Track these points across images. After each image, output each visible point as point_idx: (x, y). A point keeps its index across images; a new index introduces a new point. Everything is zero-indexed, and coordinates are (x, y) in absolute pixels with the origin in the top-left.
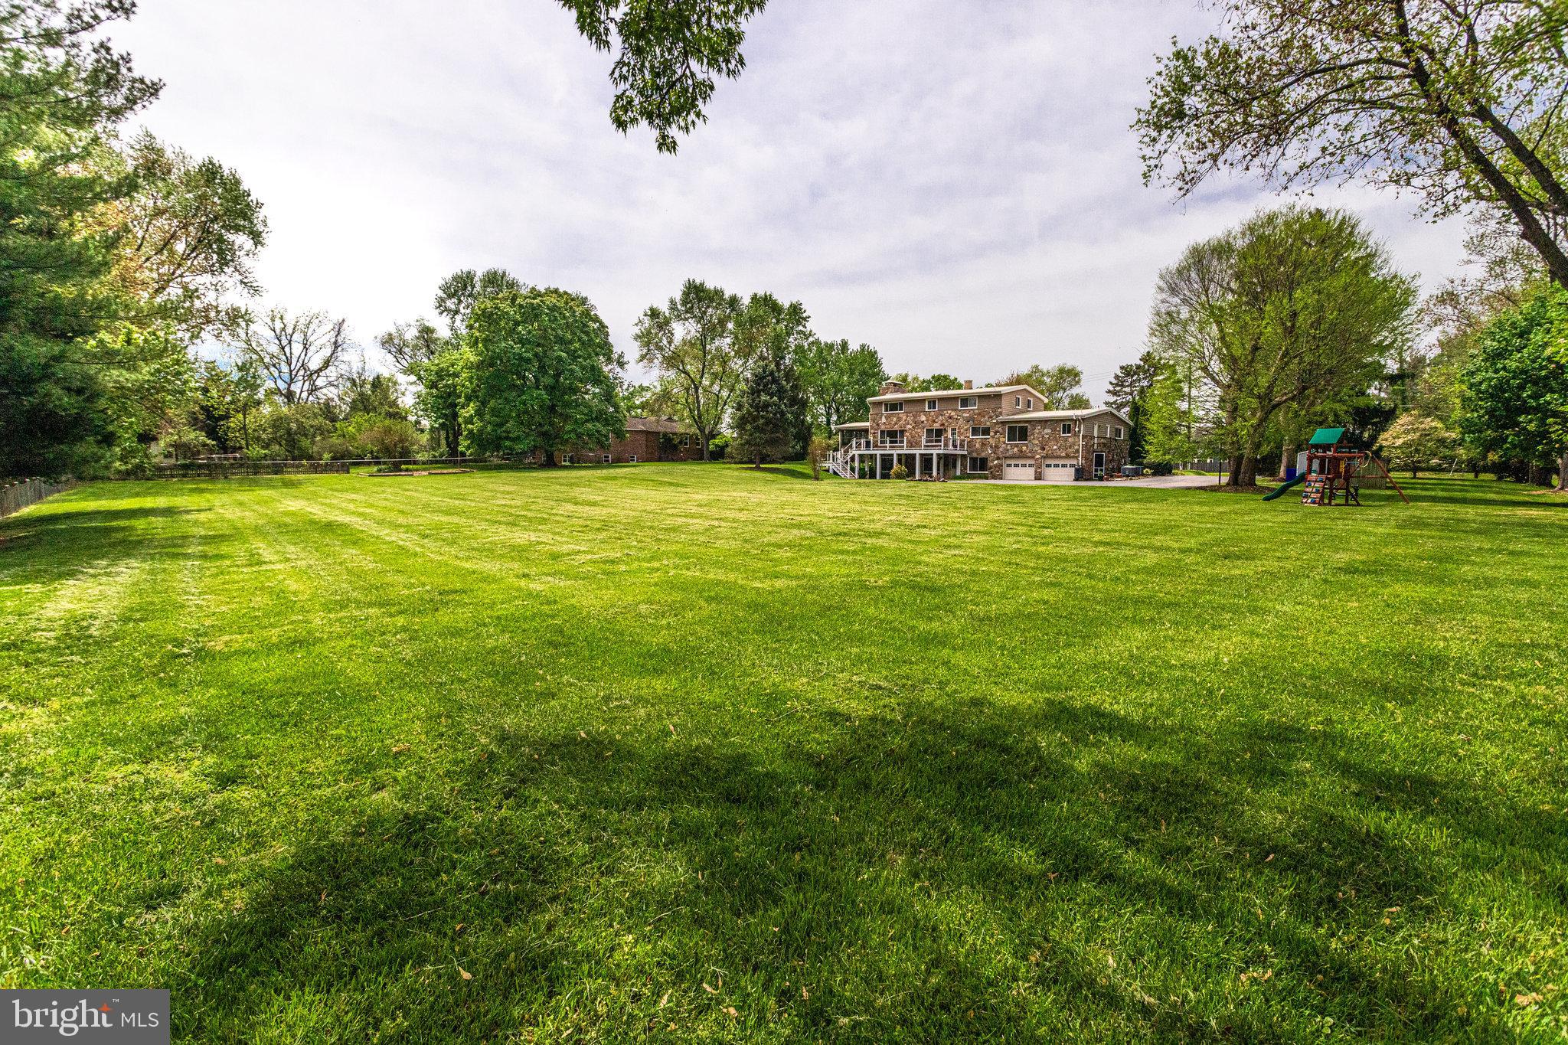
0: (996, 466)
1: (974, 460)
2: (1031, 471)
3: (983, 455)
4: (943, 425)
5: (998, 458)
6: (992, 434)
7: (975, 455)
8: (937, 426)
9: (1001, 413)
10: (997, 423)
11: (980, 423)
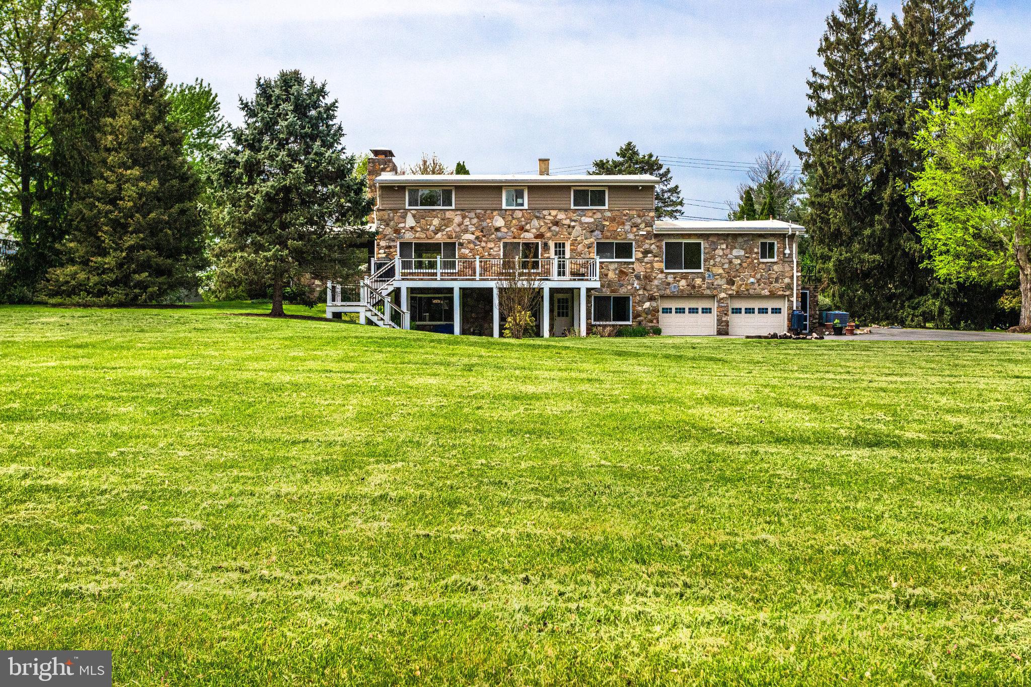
0: (647, 312)
2: (709, 321)
3: (623, 291)
4: (539, 236)
5: (650, 299)
6: (637, 255)
7: (609, 292)
8: (528, 238)
9: (653, 220)
10: (646, 236)
11: (615, 235)
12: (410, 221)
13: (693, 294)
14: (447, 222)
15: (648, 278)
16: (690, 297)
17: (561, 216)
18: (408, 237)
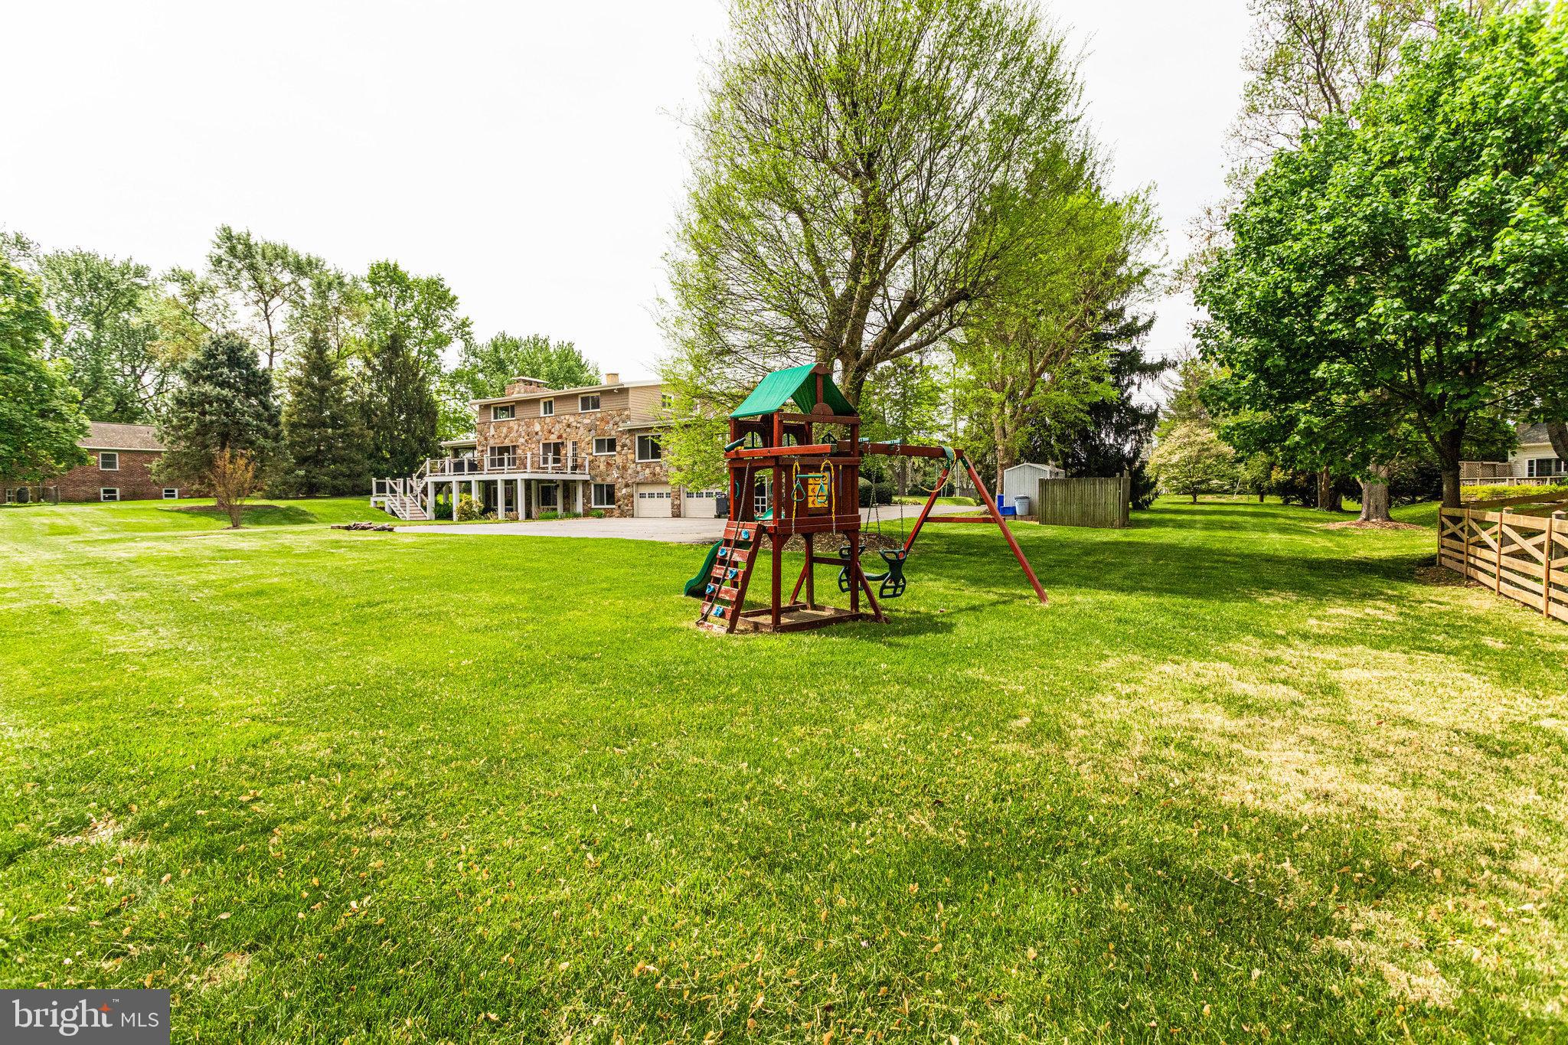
0: (625, 497)
1: (599, 487)
2: (667, 503)
3: (609, 480)
4: (560, 437)
5: (627, 485)
6: (618, 448)
7: (599, 481)
8: (553, 439)
9: (628, 417)
10: (623, 433)
11: (604, 432)
12: (492, 431)
13: (655, 481)
14: (510, 429)
15: (625, 468)
16: (653, 483)
17: (572, 419)
18: (492, 443)
